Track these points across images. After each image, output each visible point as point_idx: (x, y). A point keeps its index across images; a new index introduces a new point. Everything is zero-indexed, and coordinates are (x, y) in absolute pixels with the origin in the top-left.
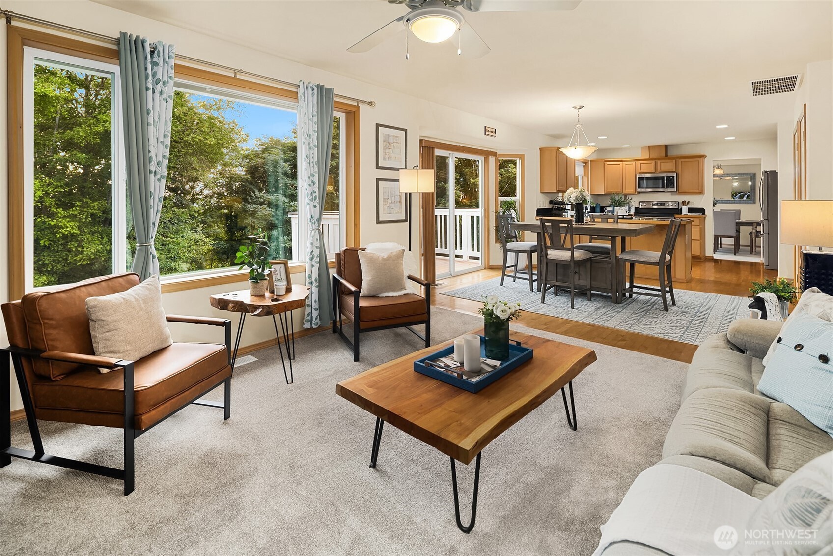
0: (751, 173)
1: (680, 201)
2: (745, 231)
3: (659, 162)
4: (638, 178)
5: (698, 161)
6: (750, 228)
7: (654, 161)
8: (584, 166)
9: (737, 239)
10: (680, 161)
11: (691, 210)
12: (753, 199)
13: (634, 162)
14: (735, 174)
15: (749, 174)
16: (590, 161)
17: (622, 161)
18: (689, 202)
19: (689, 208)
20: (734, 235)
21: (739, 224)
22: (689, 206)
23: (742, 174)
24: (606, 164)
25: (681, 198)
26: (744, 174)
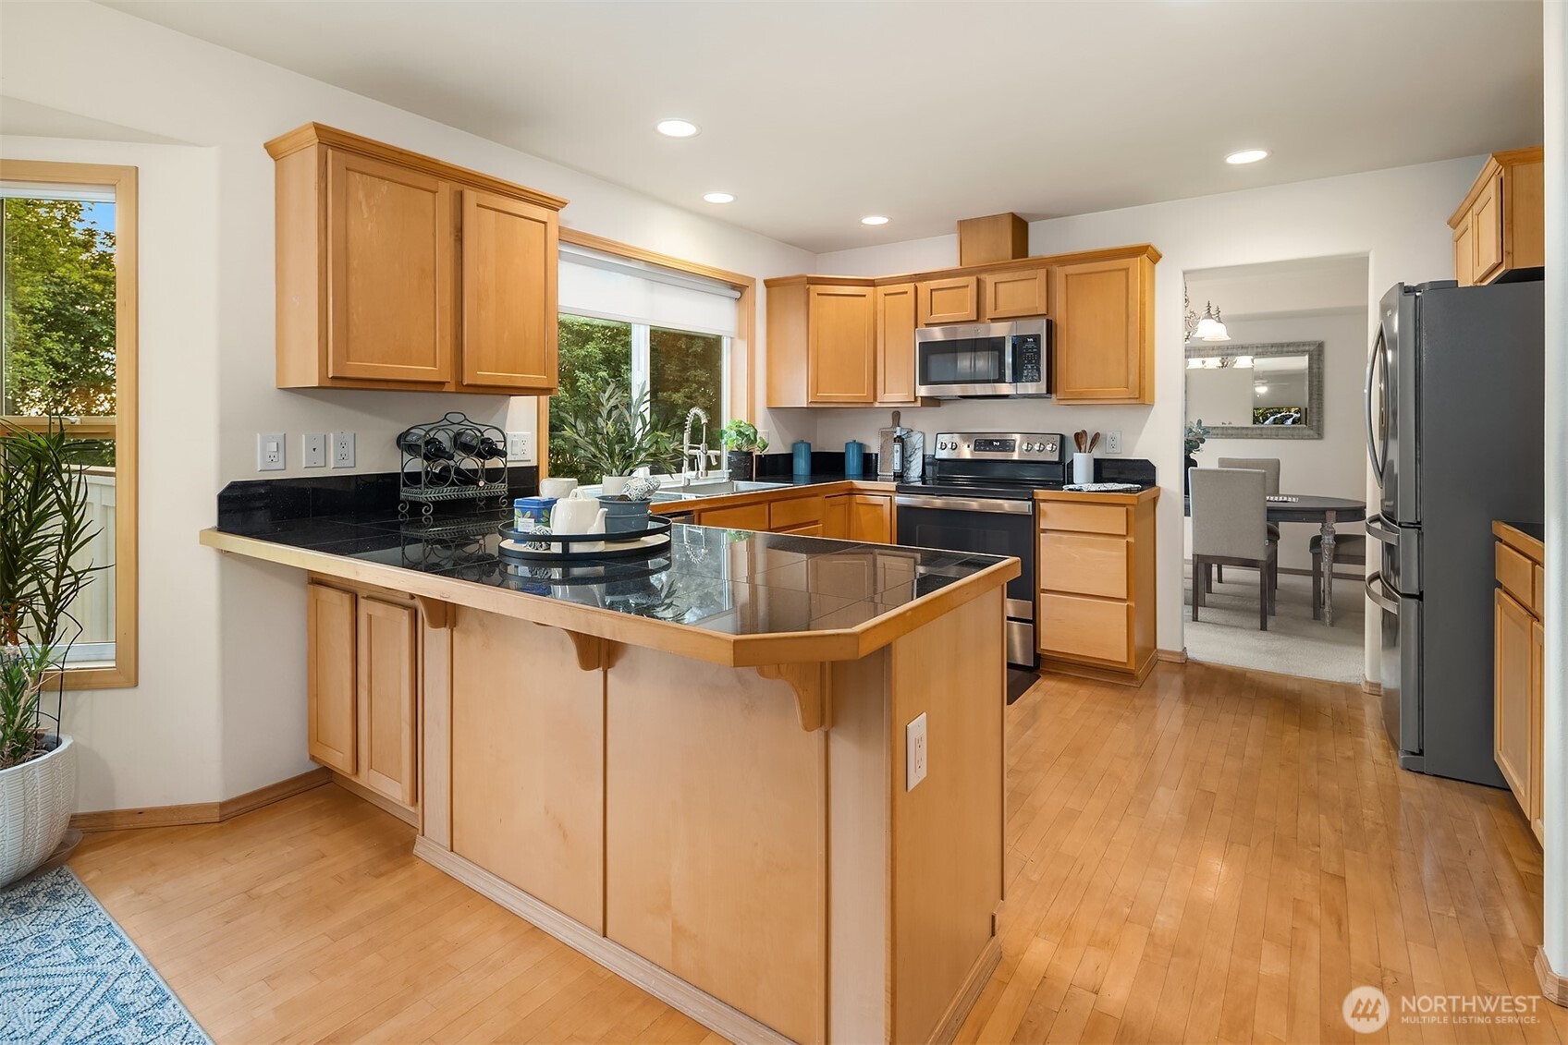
0: (1309, 344)
1: (1070, 434)
2: (1295, 538)
3: (989, 280)
4: (920, 343)
5: (1127, 270)
6: (1314, 528)
7: (973, 280)
8: (738, 300)
9: (1270, 569)
10: (1060, 272)
11: (1102, 470)
12: (1314, 424)
13: (909, 287)
14: (1264, 346)
15: (1304, 344)
16: (768, 284)
17: (871, 283)
18: (1097, 436)
19: (1096, 461)
20: (1260, 555)
21: (1277, 515)
22: (1098, 453)
23: (1282, 345)
24: (813, 295)
25: (1068, 421)
26: (1289, 345)
